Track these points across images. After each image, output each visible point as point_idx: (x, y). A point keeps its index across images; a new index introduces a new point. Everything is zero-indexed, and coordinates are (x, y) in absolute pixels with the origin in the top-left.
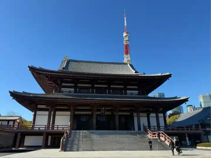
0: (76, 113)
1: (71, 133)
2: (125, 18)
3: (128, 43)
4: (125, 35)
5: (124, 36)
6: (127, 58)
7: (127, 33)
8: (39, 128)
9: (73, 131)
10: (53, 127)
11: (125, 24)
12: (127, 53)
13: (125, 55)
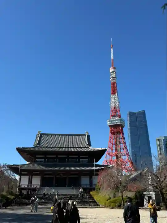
0: (45, 176)
1: (40, 189)
2: (112, 49)
3: (115, 81)
4: (111, 70)
5: (110, 72)
6: (115, 98)
7: (114, 68)
8: (24, 186)
9: (42, 188)
10: (31, 186)
11: (112, 58)
12: (114, 92)
13: (111, 96)
